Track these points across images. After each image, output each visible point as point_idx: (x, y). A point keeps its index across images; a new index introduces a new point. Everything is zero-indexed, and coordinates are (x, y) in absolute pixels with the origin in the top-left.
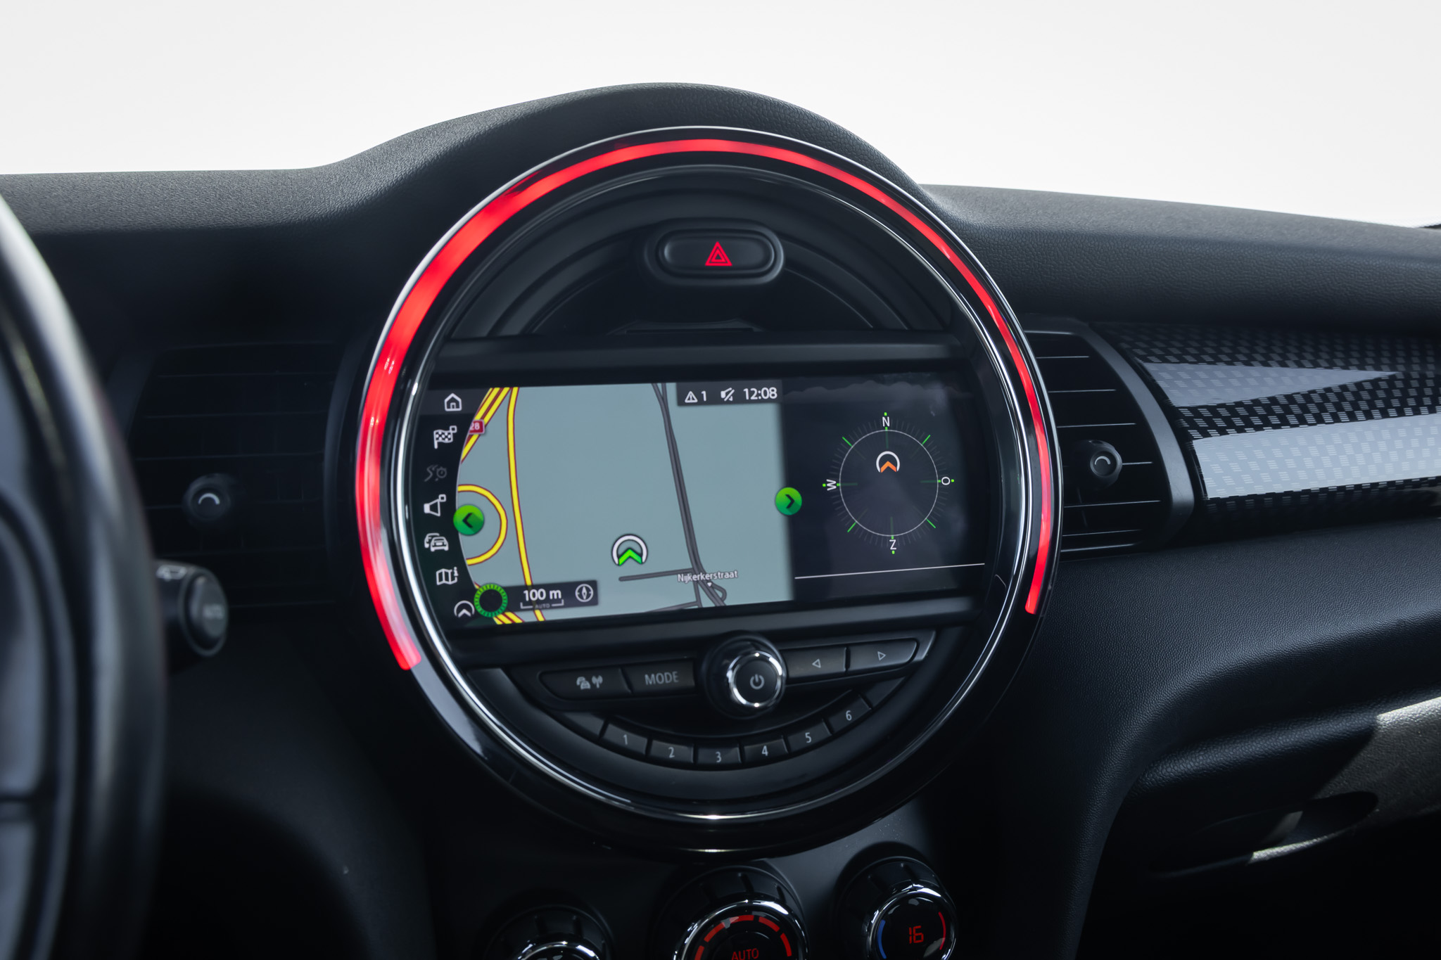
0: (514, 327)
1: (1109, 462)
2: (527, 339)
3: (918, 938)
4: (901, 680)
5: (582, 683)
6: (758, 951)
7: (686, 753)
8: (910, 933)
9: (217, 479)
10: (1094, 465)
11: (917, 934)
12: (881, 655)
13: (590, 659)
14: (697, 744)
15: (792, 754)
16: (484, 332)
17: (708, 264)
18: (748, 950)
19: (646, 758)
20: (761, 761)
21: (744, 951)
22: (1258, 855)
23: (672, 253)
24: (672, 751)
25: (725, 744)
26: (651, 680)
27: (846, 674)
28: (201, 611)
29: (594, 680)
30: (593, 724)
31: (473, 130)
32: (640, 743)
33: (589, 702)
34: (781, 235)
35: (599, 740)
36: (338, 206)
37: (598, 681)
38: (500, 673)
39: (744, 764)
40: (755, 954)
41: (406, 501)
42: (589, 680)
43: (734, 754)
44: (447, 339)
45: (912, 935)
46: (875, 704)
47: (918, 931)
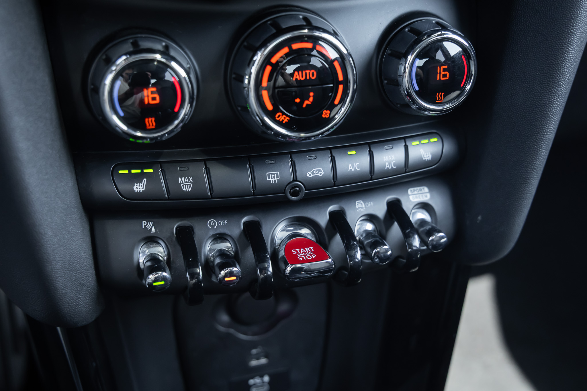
3: (445, 76)
6: (315, 73)
8: (438, 71)
11: (444, 73)
18: (308, 72)
21: (304, 73)
40: (313, 75)
45: (440, 73)
47: (444, 70)
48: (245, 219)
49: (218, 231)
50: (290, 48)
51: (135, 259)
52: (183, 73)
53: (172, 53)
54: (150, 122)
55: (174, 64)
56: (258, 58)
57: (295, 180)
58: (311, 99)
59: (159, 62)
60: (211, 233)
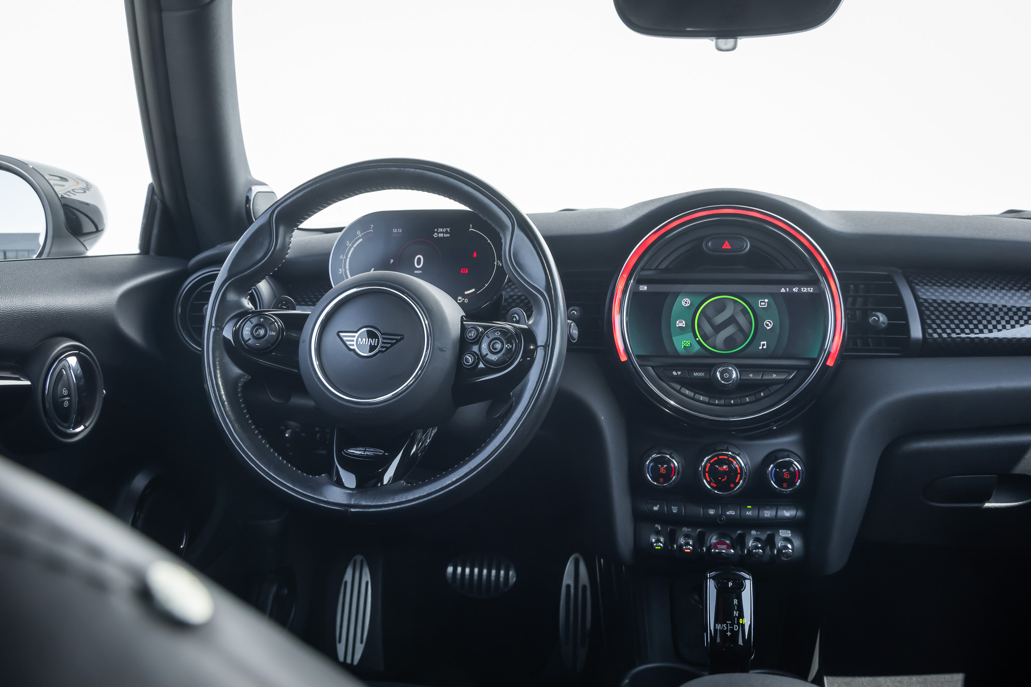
0: (663, 266)
1: (877, 319)
2: (667, 270)
4: (782, 385)
5: (675, 373)
6: (728, 468)
7: (707, 399)
8: (784, 474)
9: (576, 308)
10: (871, 320)
12: (774, 376)
13: (677, 367)
14: (710, 398)
15: (741, 404)
16: (654, 268)
17: (724, 247)
19: (693, 399)
20: (731, 405)
22: (987, 505)
23: (711, 245)
24: (702, 398)
25: (719, 399)
26: (695, 374)
27: (761, 380)
28: (573, 331)
29: (678, 373)
30: (678, 387)
31: (657, 205)
32: (692, 394)
33: (676, 380)
34: (748, 238)
35: (679, 392)
36: (616, 228)
37: (679, 373)
38: (650, 368)
39: (725, 405)
41: (627, 316)
42: (677, 372)
43: (722, 402)
44: (642, 269)
46: (772, 392)
47: (787, 474)
48: (699, 530)
49: (687, 533)
50: (718, 458)
51: (651, 540)
52: (676, 465)
53: (673, 455)
54: (661, 480)
55: (674, 460)
56: (706, 459)
57: (722, 514)
58: (726, 478)
59: (668, 458)
60: (683, 533)
